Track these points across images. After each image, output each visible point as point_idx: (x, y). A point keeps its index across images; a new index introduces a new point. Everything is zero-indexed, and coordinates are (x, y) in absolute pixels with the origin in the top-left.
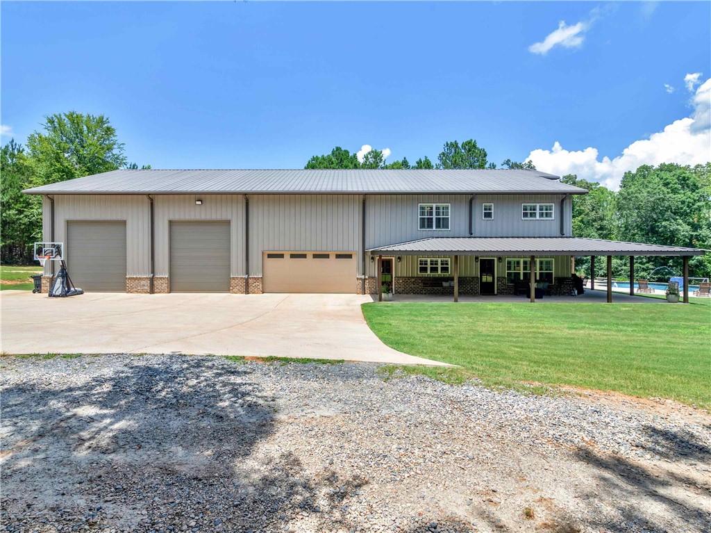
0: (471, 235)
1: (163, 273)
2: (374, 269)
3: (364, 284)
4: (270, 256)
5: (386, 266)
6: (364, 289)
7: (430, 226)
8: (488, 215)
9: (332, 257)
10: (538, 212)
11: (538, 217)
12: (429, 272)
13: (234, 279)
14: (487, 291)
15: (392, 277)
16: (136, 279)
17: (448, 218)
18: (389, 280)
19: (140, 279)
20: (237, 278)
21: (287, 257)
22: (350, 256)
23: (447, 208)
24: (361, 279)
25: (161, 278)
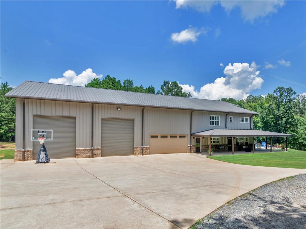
0: (226, 128)
1: (98, 146)
2: (194, 142)
3: (191, 149)
4: (152, 137)
5: (198, 141)
6: (191, 150)
7: (213, 124)
8: (231, 121)
9: (178, 137)
10: (244, 120)
11: (244, 122)
12: (216, 143)
13: (136, 148)
14: (230, 150)
15: (200, 145)
16: (83, 150)
17: (219, 121)
18: (199, 147)
19: (85, 150)
20: (138, 148)
21: (159, 137)
22: (184, 137)
23: (218, 117)
24: (189, 146)
25: (97, 149)
